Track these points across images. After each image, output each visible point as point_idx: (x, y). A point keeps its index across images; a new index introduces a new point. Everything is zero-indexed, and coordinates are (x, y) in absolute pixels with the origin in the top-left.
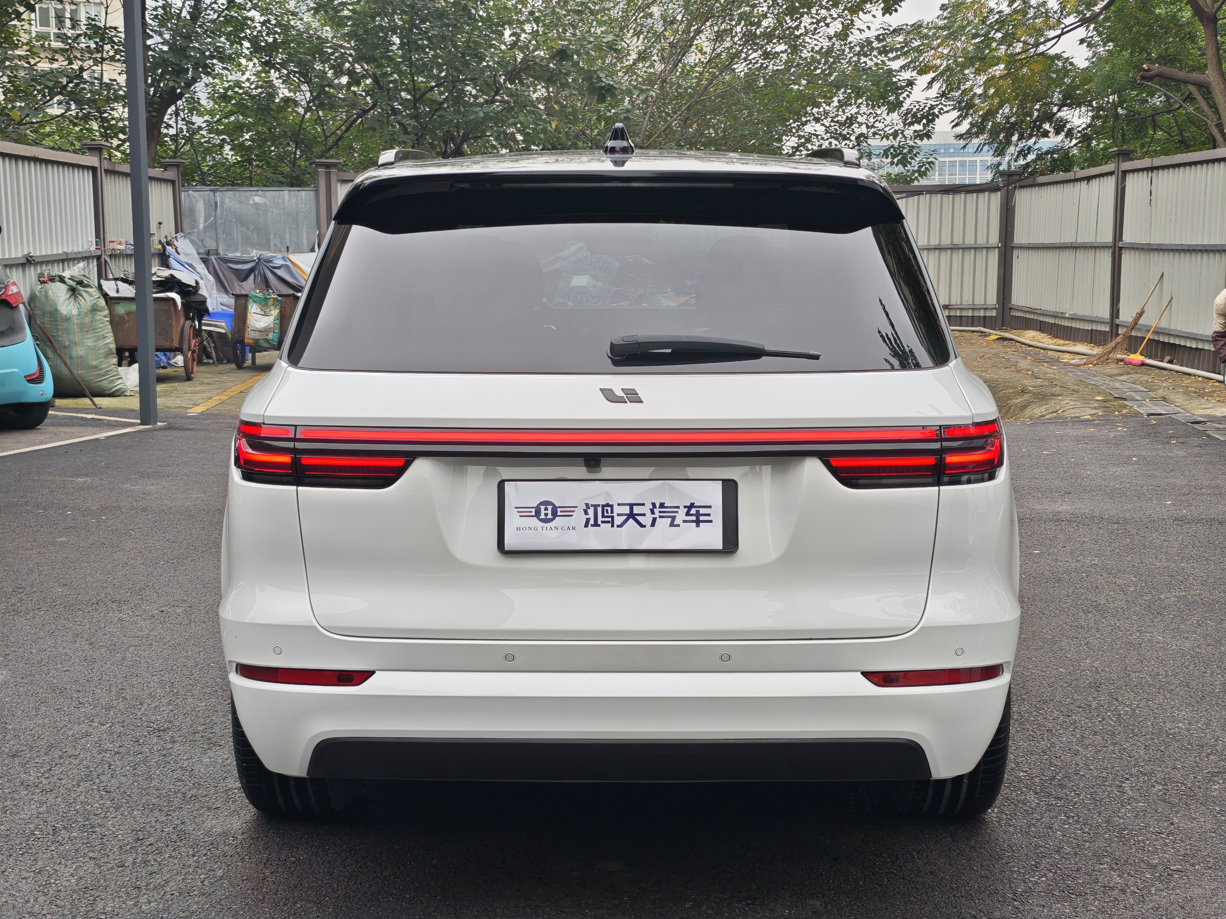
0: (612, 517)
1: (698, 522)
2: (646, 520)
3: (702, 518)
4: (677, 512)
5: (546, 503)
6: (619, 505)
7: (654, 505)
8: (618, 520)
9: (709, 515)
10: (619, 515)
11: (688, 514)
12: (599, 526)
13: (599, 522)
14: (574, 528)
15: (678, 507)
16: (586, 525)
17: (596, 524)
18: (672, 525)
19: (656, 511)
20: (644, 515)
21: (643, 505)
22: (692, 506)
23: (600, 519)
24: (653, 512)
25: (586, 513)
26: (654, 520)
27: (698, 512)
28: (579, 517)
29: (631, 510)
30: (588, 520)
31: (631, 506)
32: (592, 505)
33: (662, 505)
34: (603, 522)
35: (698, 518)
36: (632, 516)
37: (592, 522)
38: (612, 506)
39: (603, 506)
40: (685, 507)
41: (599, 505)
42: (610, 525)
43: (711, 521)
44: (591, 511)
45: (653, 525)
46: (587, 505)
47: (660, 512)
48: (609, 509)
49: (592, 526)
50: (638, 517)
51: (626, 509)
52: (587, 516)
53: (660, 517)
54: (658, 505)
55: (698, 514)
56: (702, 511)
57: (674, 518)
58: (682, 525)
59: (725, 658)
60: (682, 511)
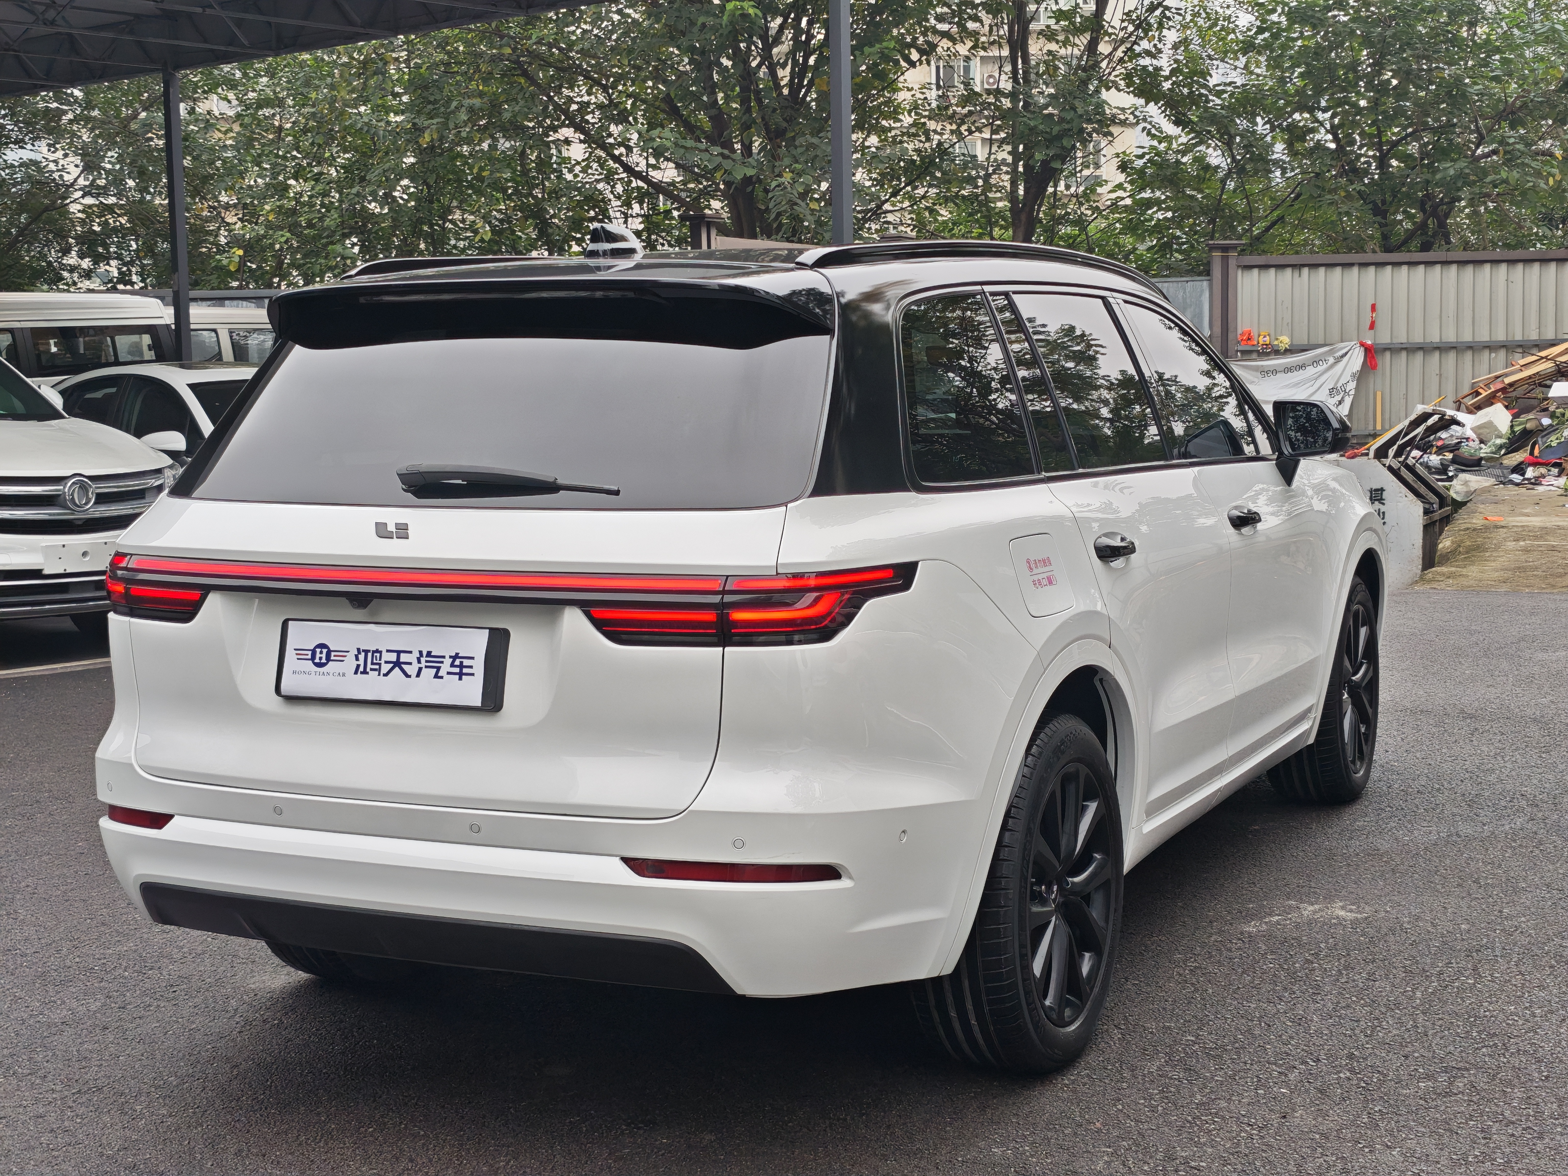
0: (380, 664)
1: (461, 675)
2: (412, 670)
3: (465, 670)
4: (442, 662)
5: (322, 646)
6: (388, 651)
7: (421, 653)
8: (385, 668)
9: (471, 667)
10: (386, 662)
11: (452, 665)
12: (367, 673)
13: (368, 670)
14: (344, 675)
15: (444, 657)
16: (356, 673)
17: (365, 672)
18: (436, 676)
19: (423, 660)
20: (410, 664)
21: (410, 652)
22: (456, 657)
23: (369, 666)
24: (419, 662)
25: (357, 659)
26: (420, 669)
27: (461, 663)
28: (350, 663)
29: (398, 657)
30: (358, 666)
31: (399, 652)
32: (364, 651)
33: (429, 654)
34: (372, 670)
35: (461, 670)
36: (398, 664)
37: (361, 669)
38: (380, 652)
39: (374, 652)
40: (451, 657)
41: (369, 651)
42: (377, 673)
43: (473, 674)
44: (362, 657)
45: (418, 675)
46: (358, 650)
47: (427, 662)
48: (378, 655)
49: (362, 673)
50: (403, 666)
51: (393, 657)
52: (358, 663)
53: (426, 667)
54: (425, 654)
55: (461, 666)
56: (466, 662)
57: (438, 668)
58: (446, 677)
59: (475, 828)
60: (448, 661)
